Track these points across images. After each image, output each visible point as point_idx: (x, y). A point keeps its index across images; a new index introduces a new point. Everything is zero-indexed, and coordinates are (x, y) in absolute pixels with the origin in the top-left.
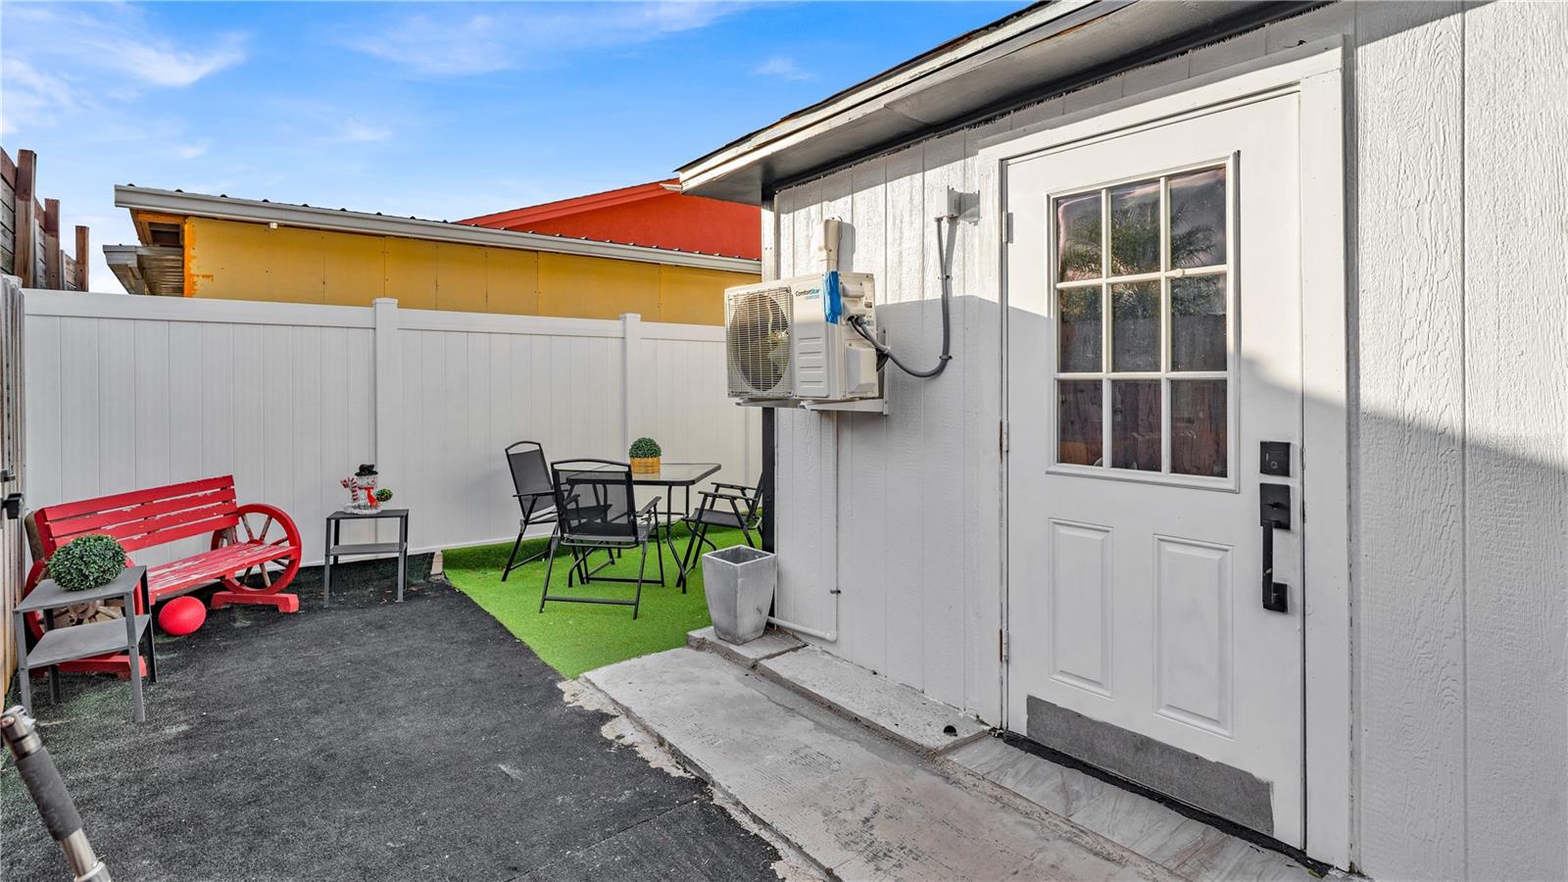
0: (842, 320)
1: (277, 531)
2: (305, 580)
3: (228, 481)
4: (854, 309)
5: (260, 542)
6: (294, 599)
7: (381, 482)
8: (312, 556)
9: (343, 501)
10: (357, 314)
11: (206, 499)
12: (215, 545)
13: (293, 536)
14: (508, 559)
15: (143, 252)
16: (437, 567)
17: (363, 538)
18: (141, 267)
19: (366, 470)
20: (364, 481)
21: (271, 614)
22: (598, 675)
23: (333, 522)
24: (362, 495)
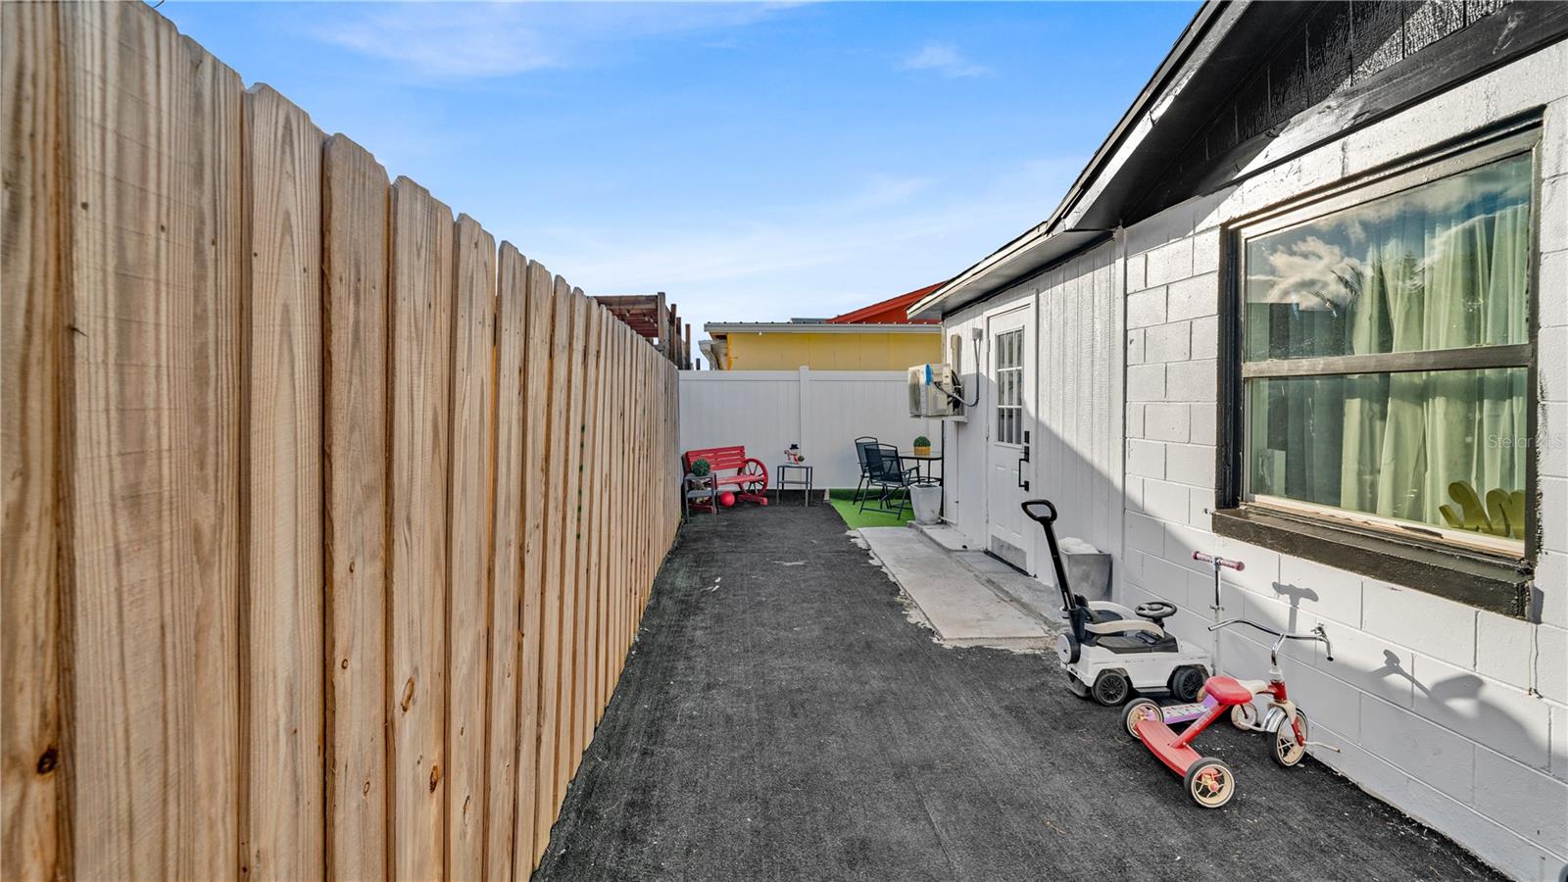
0: (932, 384)
1: (759, 471)
2: (770, 495)
3: (742, 449)
4: (936, 379)
5: (754, 475)
6: (765, 499)
7: (799, 453)
8: (772, 485)
9: (784, 460)
10: (791, 374)
11: (734, 455)
12: (738, 474)
13: (765, 473)
14: (854, 496)
15: (713, 343)
16: (827, 497)
17: (794, 480)
18: (712, 349)
19: (794, 447)
20: (794, 451)
21: (757, 504)
22: (863, 530)
23: (781, 469)
24: (792, 457)
